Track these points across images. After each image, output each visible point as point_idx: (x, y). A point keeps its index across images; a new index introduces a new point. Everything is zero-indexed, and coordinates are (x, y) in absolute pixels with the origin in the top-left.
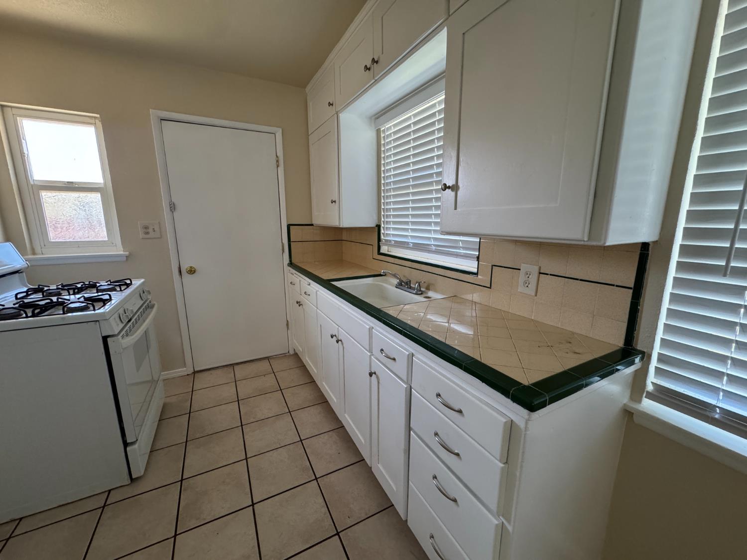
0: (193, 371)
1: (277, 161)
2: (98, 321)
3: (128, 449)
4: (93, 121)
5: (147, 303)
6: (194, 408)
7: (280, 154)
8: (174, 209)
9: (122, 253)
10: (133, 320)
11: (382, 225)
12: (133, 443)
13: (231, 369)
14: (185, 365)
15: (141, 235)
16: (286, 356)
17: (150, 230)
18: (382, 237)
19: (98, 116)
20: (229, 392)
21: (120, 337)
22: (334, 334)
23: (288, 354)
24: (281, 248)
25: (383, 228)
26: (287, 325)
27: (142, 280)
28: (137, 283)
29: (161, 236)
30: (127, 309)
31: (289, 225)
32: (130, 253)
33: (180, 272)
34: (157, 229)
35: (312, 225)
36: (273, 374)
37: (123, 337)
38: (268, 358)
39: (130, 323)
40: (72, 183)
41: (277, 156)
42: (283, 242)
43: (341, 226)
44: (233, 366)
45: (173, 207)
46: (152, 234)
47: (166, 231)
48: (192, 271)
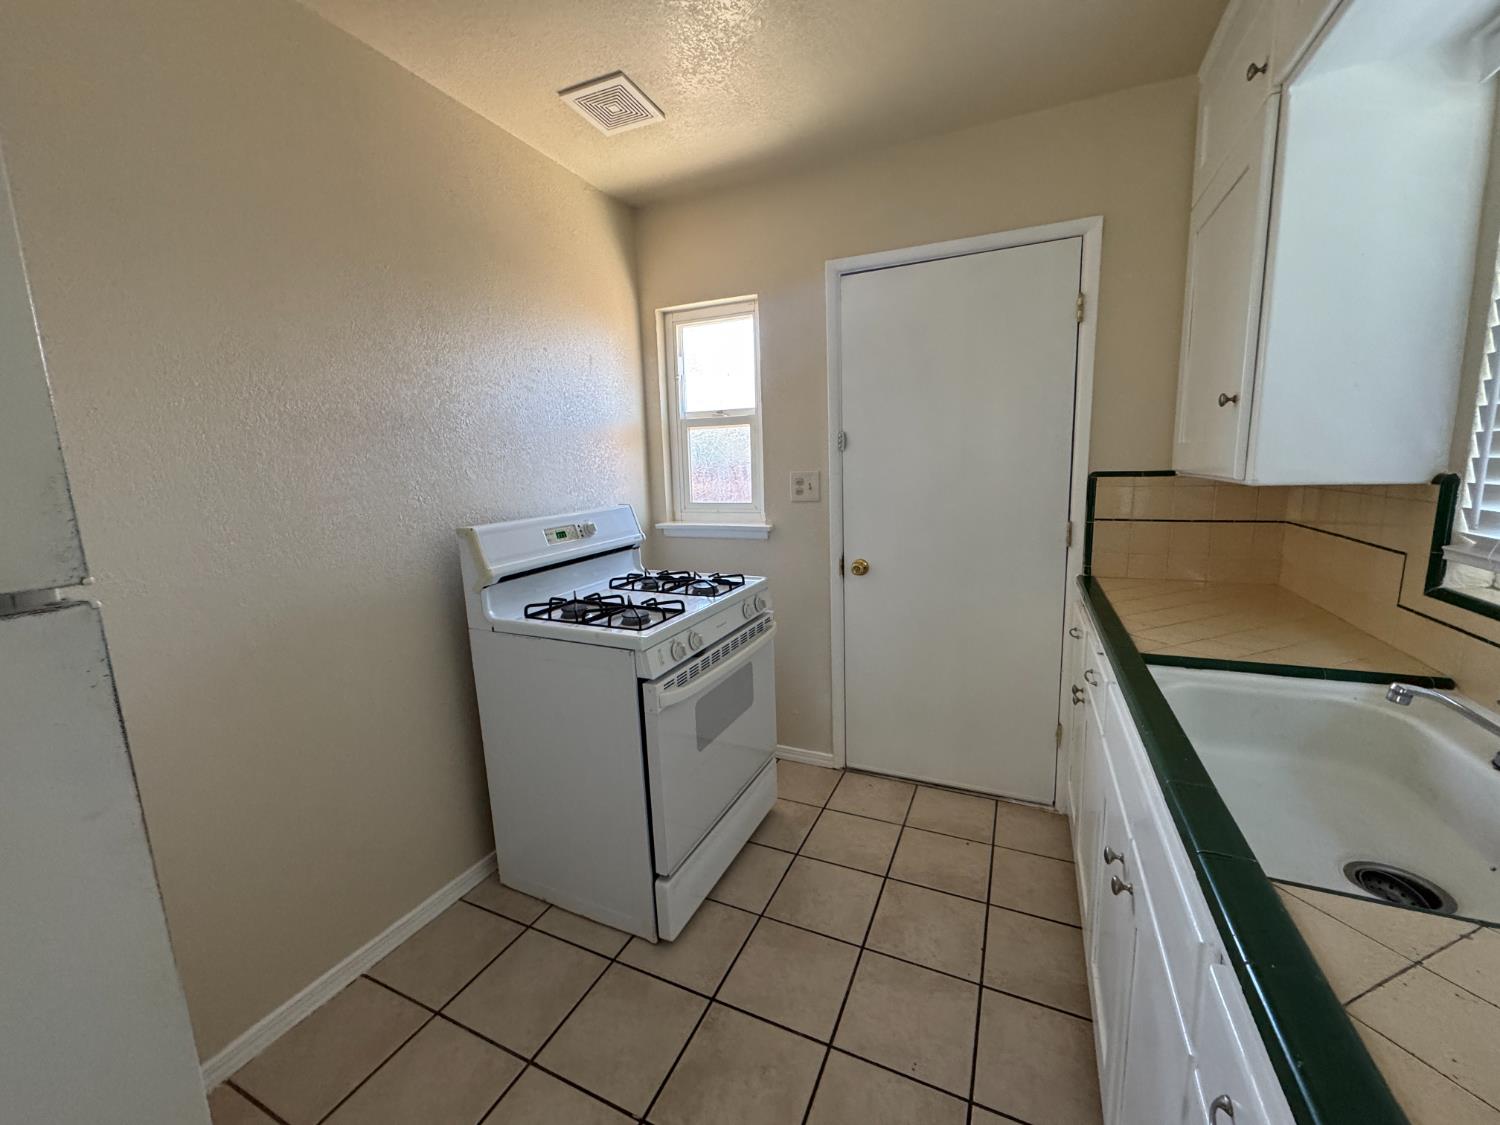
0: (842, 765)
1: (1081, 307)
2: (634, 651)
3: (657, 883)
4: (751, 307)
5: (759, 622)
6: (809, 849)
7: (1091, 286)
8: (845, 447)
9: (764, 525)
10: (709, 654)
11: (1471, 478)
12: (667, 878)
13: (909, 790)
14: (830, 748)
15: (792, 496)
16: (1044, 812)
17: (805, 487)
18: (1462, 525)
19: (755, 296)
20: (876, 845)
21: (660, 685)
22: (1118, 854)
23: (1051, 809)
24: (1065, 535)
25: (1473, 488)
26: (1059, 734)
27: (763, 579)
28: (751, 581)
29: (820, 498)
30: (695, 634)
31: (1094, 474)
32: (774, 526)
33: (843, 567)
34: (815, 485)
35: (1172, 473)
36: (991, 848)
37: (668, 686)
38: (997, 799)
39: (699, 661)
40: (720, 412)
41: (1081, 294)
42: (1072, 519)
43: (1249, 482)
44: (917, 785)
45: (843, 442)
46: (807, 495)
47: (828, 492)
48: (862, 570)
